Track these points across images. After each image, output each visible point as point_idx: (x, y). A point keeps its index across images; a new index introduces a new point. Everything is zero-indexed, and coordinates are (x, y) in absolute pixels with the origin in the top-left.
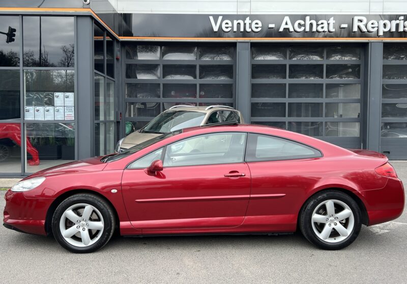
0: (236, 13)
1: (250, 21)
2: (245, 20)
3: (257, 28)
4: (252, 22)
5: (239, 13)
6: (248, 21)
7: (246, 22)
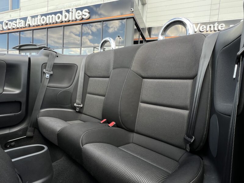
0: (209, 21)
1: (218, 25)
2: (215, 24)
3: (222, 28)
4: (219, 25)
5: (210, 21)
6: (216, 25)
7: (215, 25)
